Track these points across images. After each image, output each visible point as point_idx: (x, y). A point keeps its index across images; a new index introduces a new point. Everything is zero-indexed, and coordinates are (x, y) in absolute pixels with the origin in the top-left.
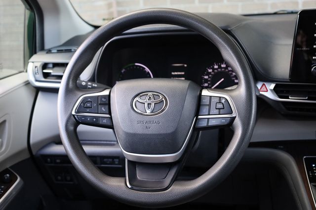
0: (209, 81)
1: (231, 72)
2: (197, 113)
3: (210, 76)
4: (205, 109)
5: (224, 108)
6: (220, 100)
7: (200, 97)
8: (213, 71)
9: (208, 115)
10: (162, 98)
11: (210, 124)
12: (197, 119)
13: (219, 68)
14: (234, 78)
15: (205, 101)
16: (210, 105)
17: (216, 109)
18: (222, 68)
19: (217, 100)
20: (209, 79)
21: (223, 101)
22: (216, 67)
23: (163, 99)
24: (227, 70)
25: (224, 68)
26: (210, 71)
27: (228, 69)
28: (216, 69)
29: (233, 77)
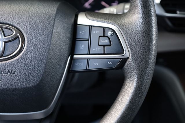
2: (72, 51)
4: (83, 46)
5: (110, 45)
6: (104, 32)
7: (75, 27)
9: (88, 54)
10: (16, 34)
11: (91, 67)
12: (72, 59)
15: (83, 34)
16: (89, 40)
17: (99, 45)
19: (100, 32)
21: (109, 34)
23: (18, 34)
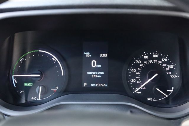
0: (137, 75)
1: (165, 65)
3: (139, 69)
8: (142, 63)
13: (149, 59)
14: (170, 73)
18: (153, 59)
20: (137, 73)
22: (146, 57)
24: (160, 62)
25: (155, 59)
26: (138, 62)
27: (161, 60)
28: (146, 60)
29: (168, 71)
